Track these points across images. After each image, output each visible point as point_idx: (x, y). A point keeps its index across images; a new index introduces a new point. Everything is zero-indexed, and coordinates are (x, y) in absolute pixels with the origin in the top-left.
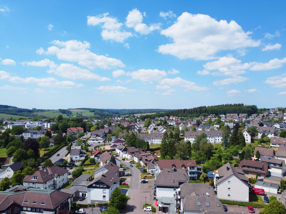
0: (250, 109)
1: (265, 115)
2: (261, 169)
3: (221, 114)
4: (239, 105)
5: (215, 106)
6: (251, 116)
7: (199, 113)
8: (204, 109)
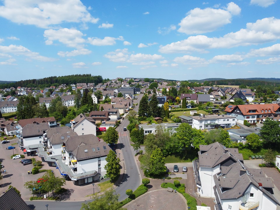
0: (97, 79)
1: (108, 84)
2: (104, 116)
3: (71, 84)
4: (87, 75)
5: (65, 77)
6: (98, 85)
7: (50, 84)
8: (54, 79)
